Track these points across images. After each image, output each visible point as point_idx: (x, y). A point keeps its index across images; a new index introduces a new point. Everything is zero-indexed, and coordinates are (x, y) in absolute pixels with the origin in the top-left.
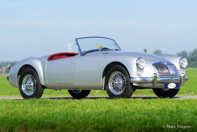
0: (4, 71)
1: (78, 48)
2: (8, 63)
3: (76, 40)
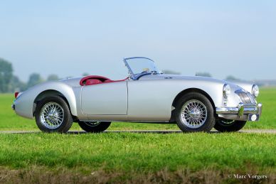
1: (128, 70)
3: (125, 60)
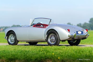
0: (2, 30)
2: (4, 27)
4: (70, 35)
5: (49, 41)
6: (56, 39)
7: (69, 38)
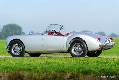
4: (101, 45)
5: (73, 52)
6: (82, 49)
7: (100, 48)
